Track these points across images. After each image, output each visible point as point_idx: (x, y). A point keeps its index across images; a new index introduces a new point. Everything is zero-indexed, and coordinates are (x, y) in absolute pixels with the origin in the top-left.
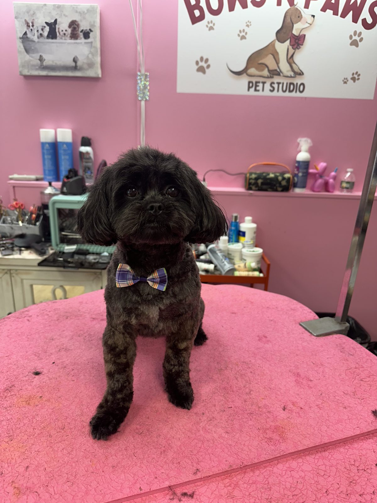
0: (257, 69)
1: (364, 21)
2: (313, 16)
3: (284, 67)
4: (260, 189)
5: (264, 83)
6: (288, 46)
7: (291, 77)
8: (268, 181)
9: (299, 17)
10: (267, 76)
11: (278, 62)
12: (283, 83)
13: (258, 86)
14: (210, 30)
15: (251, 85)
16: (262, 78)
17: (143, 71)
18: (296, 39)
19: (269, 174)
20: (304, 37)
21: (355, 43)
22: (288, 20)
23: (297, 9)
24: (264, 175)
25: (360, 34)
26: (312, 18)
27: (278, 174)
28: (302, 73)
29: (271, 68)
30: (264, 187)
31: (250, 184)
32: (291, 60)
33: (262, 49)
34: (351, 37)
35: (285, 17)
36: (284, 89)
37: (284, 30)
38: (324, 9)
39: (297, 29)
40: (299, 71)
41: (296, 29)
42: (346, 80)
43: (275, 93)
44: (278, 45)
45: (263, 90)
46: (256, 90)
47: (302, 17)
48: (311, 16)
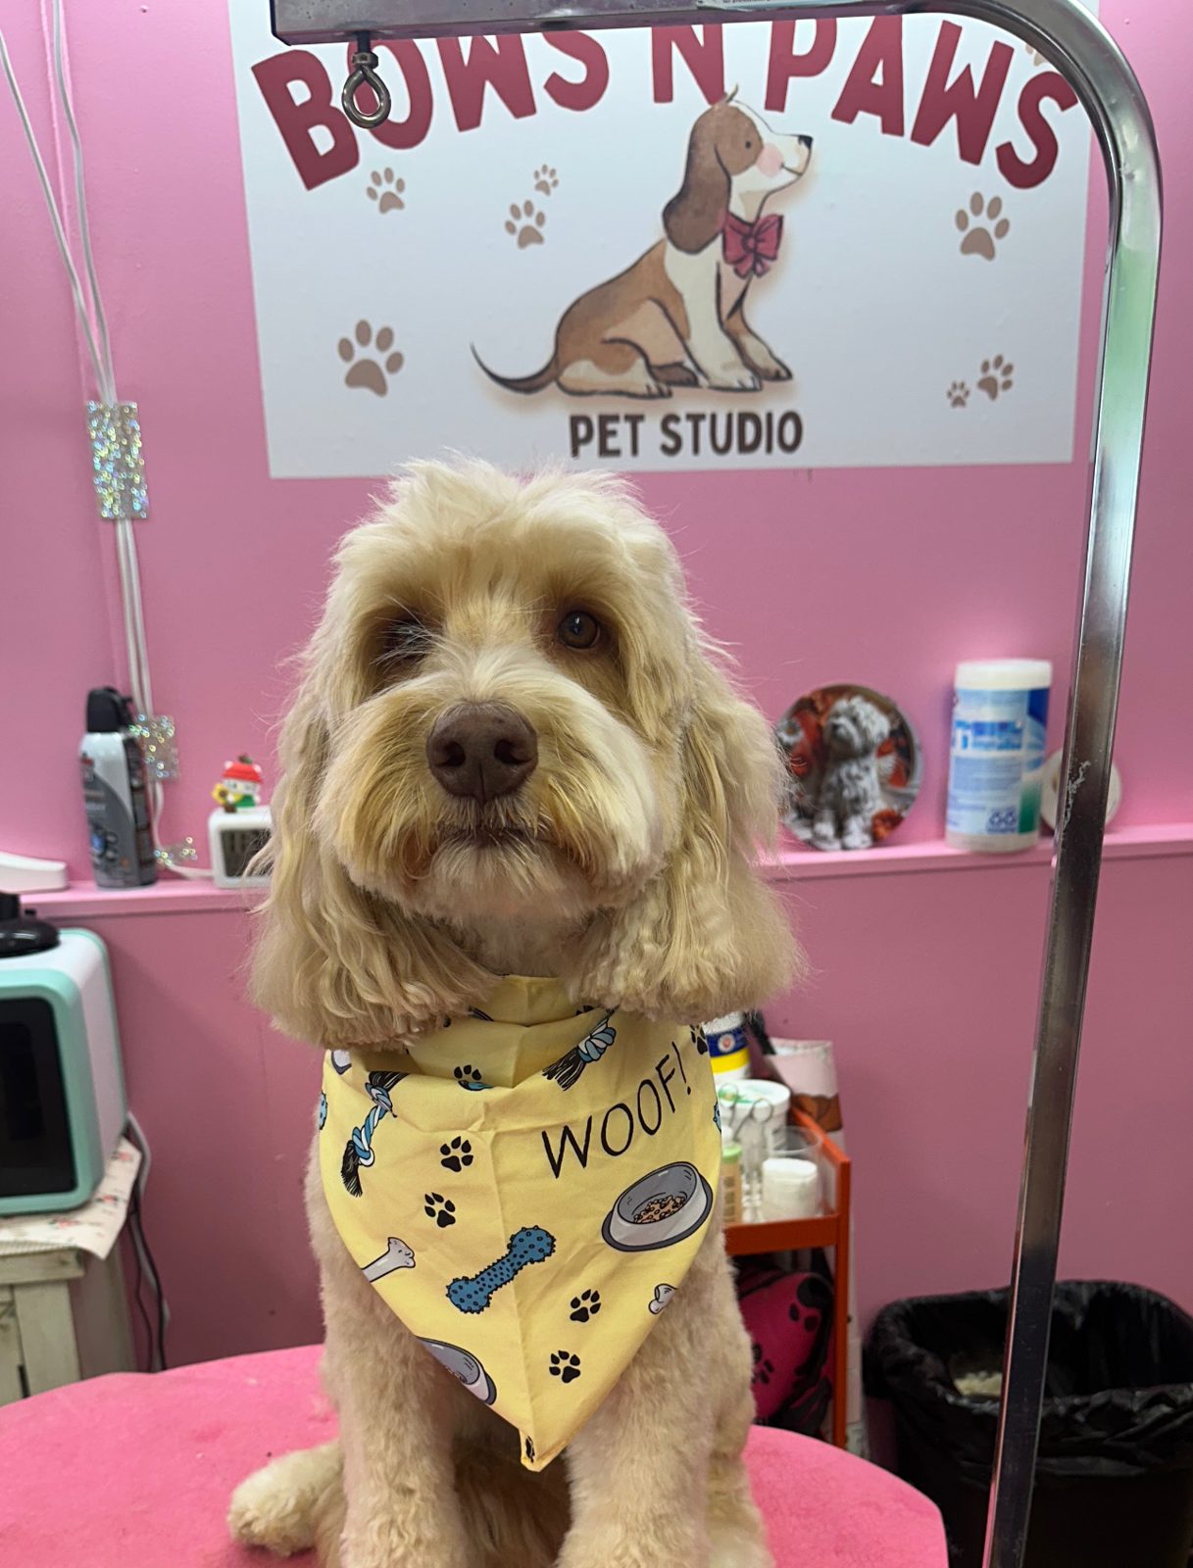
0: (599, 363)
1: (1006, 153)
2: (807, 140)
3: (710, 348)
5: (635, 420)
6: (718, 266)
7: (743, 389)
9: (752, 146)
10: (644, 390)
11: (682, 328)
12: (714, 417)
13: (614, 433)
14: (384, 208)
15: (582, 430)
16: (624, 399)
17: (110, 398)
18: (746, 237)
20: (777, 225)
21: (978, 244)
22: (708, 161)
23: (738, 113)
25: (996, 205)
26: (803, 147)
28: (783, 373)
29: (656, 359)
32: (736, 320)
33: (610, 282)
34: (961, 220)
35: (693, 146)
36: (721, 441)
37: (694, 201)
38: (844, 112)
39: (746, 193)
40: (774, 366)
41: (743, 197)
42: (958, 393)
43: (685, 460)
44: (677, 263)
45: (635, 451)
46: (604, 451)
47: (761, 147)
48: (796, 139)
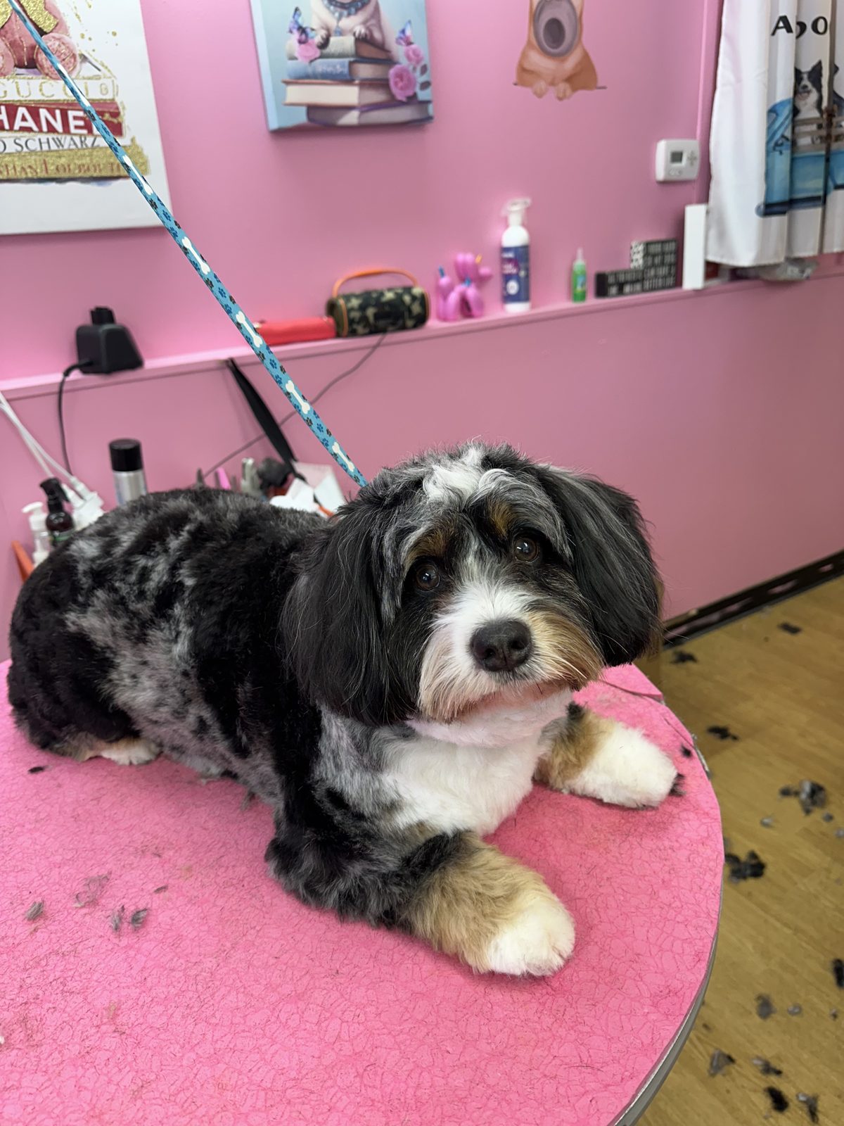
4: (374, 331)
8: (387, 309)
19: (382, 294)
24: (374, 295)
27: (400, 291)
30: (381, 323)
31: (351, 322)
